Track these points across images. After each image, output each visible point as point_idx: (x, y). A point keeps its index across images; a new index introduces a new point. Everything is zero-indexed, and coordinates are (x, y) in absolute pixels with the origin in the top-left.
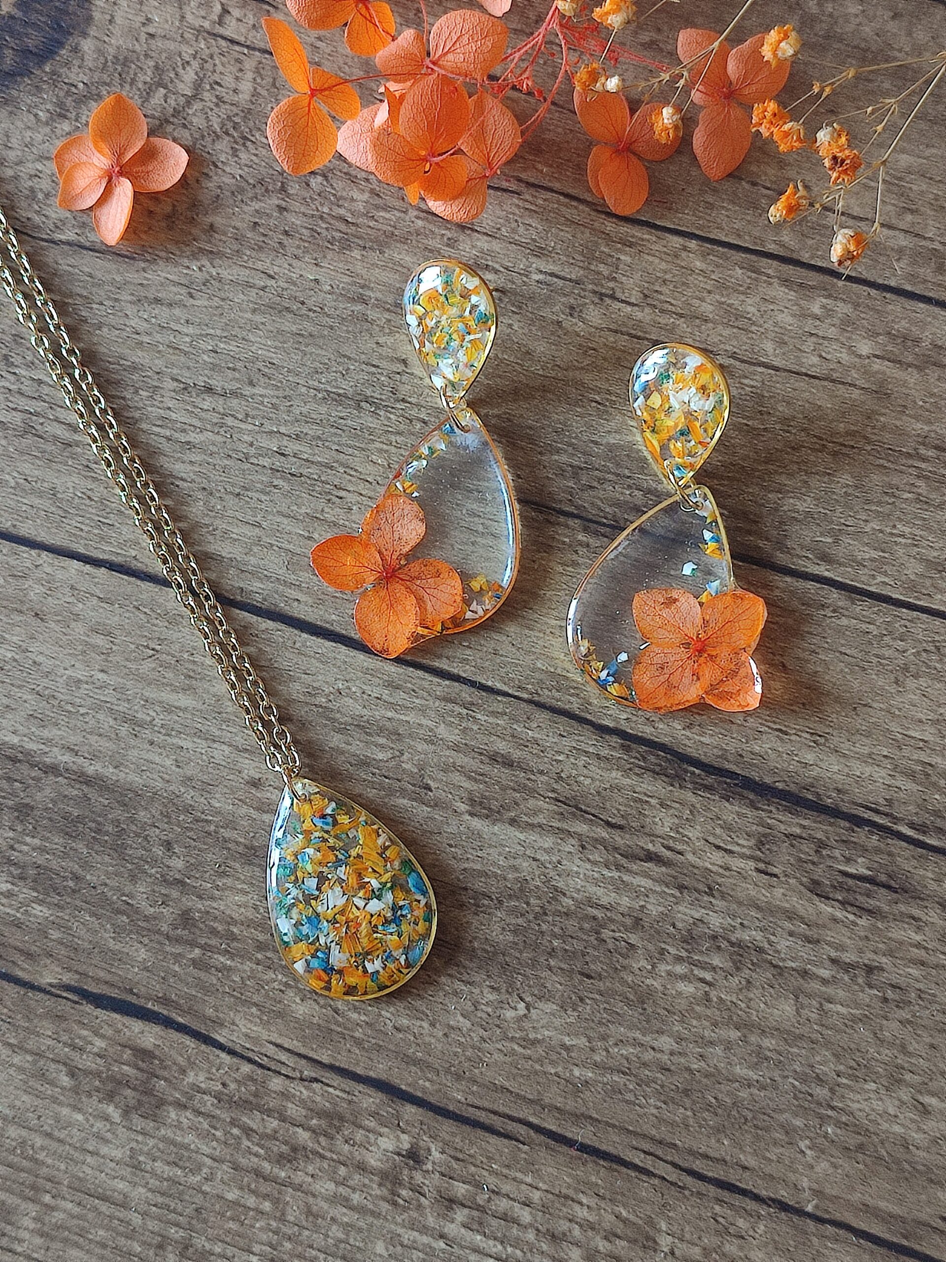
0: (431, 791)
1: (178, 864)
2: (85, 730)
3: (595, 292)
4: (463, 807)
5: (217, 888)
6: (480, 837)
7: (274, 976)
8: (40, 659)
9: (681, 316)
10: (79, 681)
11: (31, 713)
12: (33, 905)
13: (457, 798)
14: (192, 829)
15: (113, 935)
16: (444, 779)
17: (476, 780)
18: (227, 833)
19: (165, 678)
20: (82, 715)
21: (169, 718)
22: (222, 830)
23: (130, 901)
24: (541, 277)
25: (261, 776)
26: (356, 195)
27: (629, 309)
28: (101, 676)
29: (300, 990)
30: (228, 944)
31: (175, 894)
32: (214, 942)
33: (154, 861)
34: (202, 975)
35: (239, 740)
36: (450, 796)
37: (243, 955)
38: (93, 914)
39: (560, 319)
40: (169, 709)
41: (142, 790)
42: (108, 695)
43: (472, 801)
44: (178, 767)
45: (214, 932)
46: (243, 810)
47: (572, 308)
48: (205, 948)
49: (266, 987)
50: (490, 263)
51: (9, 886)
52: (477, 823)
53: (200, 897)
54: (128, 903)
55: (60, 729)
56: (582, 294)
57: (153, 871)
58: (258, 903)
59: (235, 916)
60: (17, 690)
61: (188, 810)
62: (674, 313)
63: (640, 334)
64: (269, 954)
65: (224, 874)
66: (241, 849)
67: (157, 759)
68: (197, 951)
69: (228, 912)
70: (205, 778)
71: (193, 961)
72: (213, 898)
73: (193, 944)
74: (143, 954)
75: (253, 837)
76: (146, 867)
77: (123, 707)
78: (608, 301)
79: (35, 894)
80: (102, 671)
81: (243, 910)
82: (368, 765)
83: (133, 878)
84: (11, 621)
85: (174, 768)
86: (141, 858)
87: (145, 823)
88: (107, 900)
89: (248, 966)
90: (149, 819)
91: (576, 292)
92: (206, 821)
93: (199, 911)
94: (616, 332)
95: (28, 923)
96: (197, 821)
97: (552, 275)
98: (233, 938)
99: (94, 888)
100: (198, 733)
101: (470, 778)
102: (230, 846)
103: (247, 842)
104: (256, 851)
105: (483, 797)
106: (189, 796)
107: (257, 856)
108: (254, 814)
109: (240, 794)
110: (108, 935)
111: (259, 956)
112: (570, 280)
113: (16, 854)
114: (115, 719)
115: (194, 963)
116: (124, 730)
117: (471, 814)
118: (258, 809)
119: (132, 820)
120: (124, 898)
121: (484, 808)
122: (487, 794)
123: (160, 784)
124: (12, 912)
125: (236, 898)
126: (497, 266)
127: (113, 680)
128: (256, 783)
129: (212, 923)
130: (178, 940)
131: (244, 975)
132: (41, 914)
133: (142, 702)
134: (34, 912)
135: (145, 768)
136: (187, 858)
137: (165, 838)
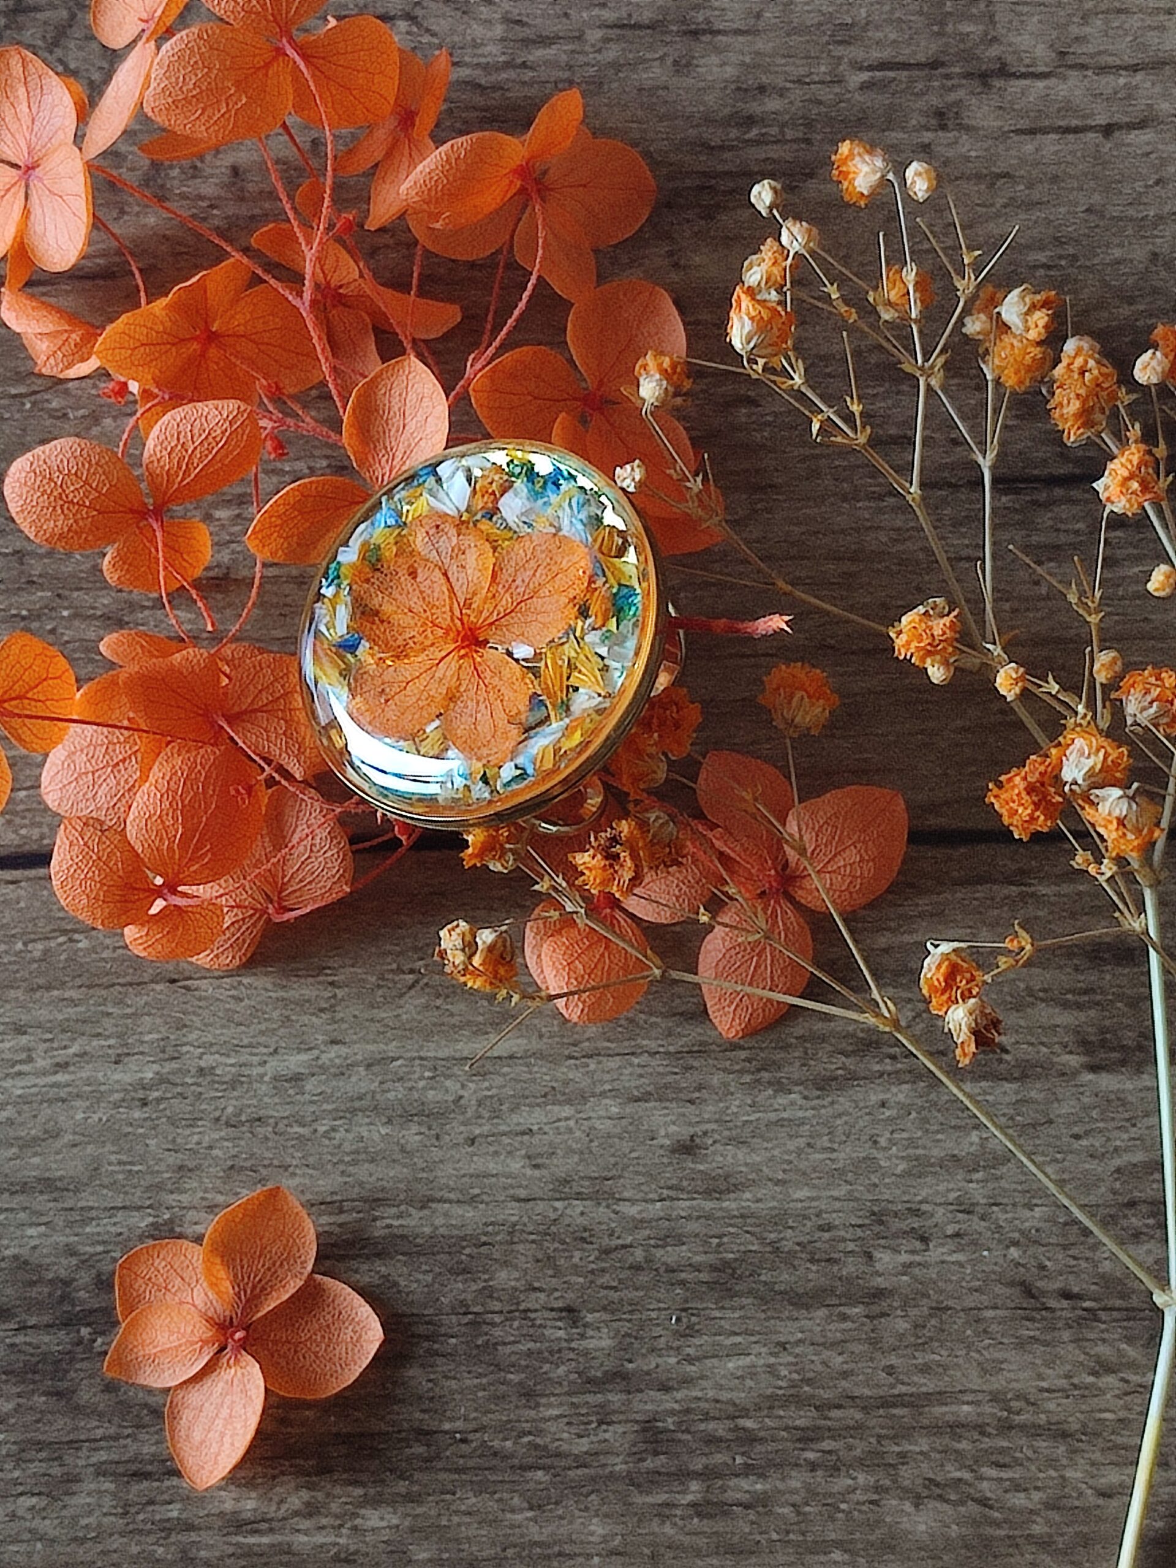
0: (1007, 1052)
1: (601, 1341)
2: (341, 1161)
3: (968, 75)
4: (1074, 1061)
5: (690, 1360)
6: (1123, 1102)
7: (850, 1482)
8: (208, 1060)
9: (1135, 68)
10: (296, 1079)
11: (230, 1163)
12: (362, 1511)
13: (1057, 1048)
14: (603, 1270)
15: (530, 1514)
16: (1022, 1023)
17: (1079, 1006)
18: (670, 1255)
19: (452, 1015)
20: (326, 1135)
21: (486, 1084)
22: (659, 1253)
23: (538, 1441)
24: (865, 76)
25: (692, 1131)
27: (1040, 84)
28: (334, 1051)
29: (906, 1490)
30: (743, 1454)
31: (615, 1398)
32: (719, 1458)
33: (555, 1355)
34: (719, 1525)
35: (630, 1081)
36: (1044, 1050)
37: (779, 1464)
38: (481, 1489)
39: (927, 141)
40: (481, 1067)
41: (486, 1234)
42: (361, 1082)
43: (1085, 1045)
44: (536, 1166)
45: (712, 1441)
46: (683, 1206)
47: (940, 114)
48: (708, 1475)
49: (843, 1506)
50: (764, 79)
51: (305, 1494)
52: (1107, 1082)
53: (665, 1388)
54: (537, 1447)
55: (294, 1174)
56: (949, 83)
57: (562, 1370)
58: (772, 1360)
59: (740, 1397)
60: (188, 1132)
61: (584, 1236)
62: (1120, 67)
63: (1075, 122)
64: (827, 1445)
65: (691, 1332)
66: (704, 1276)
67: (492, 1167)
68: (694, 1486)
69: (725, 1396)
70: (593, 1171)
71: (693, 1505)
72: (687, 1381)
73: (683, 1475)
74: (598, 1528)
75: (719, 1245)
76: (546, 1367)
77: (396, 1093)
78: (997, 83)
79: (360, 1491)
80: (334, 1042)
81: (749, 1383)
82: (878, 1044)
83: (529, 1395)
84: (129, 1011)
85: (529, 1172)
86: (530, 1353)
87: (515, 1289)
88: (495, 1454)
89: (796, 1480)
90: (517, 1280)
91: (936, 84)
92: (624, 1247)
93: (673, 1412)
94: (1032, 132)
95: (364, 1549)
96: (607, 1251)
97: (883, 66)
98: (750, 1439)
99: (464, 1441)
100: (550, 1096)
101: (1065, 1005)
102: (683, 1275)
103: (711, 1258)
104: (734, 1270)
105: (1103, 1031)
106: (576, 1212)
107: (740, 1277)
108: (709, 1205)
109: (669, 1176)
110: (519, 1517)
111: (811, 1455)
112: (919, 66)
113: (296, 1430)
114: (389, 1121)
115: (699, 1509)
116: (412, 1135)
117: (1094, 1068)
118: (708, 1193)
119: (488, 1292)
120: (526, 1440)
121: (1113, 1049)
122: (1107, 1023)
123: (512, 1212)
124: (331, 1539)
125: (730, 1365)
126: (780, 82)
127: (356, 1052)
128: (687, 1148)
129: (702, 1427)
130: (654, 1480)
131: (796, 1499)
132: (384, 1524)
133: (427, 1074)
134: (370, 1524)
135: (477, 1191)
136: (615, 1325)
137: (560, 1304)
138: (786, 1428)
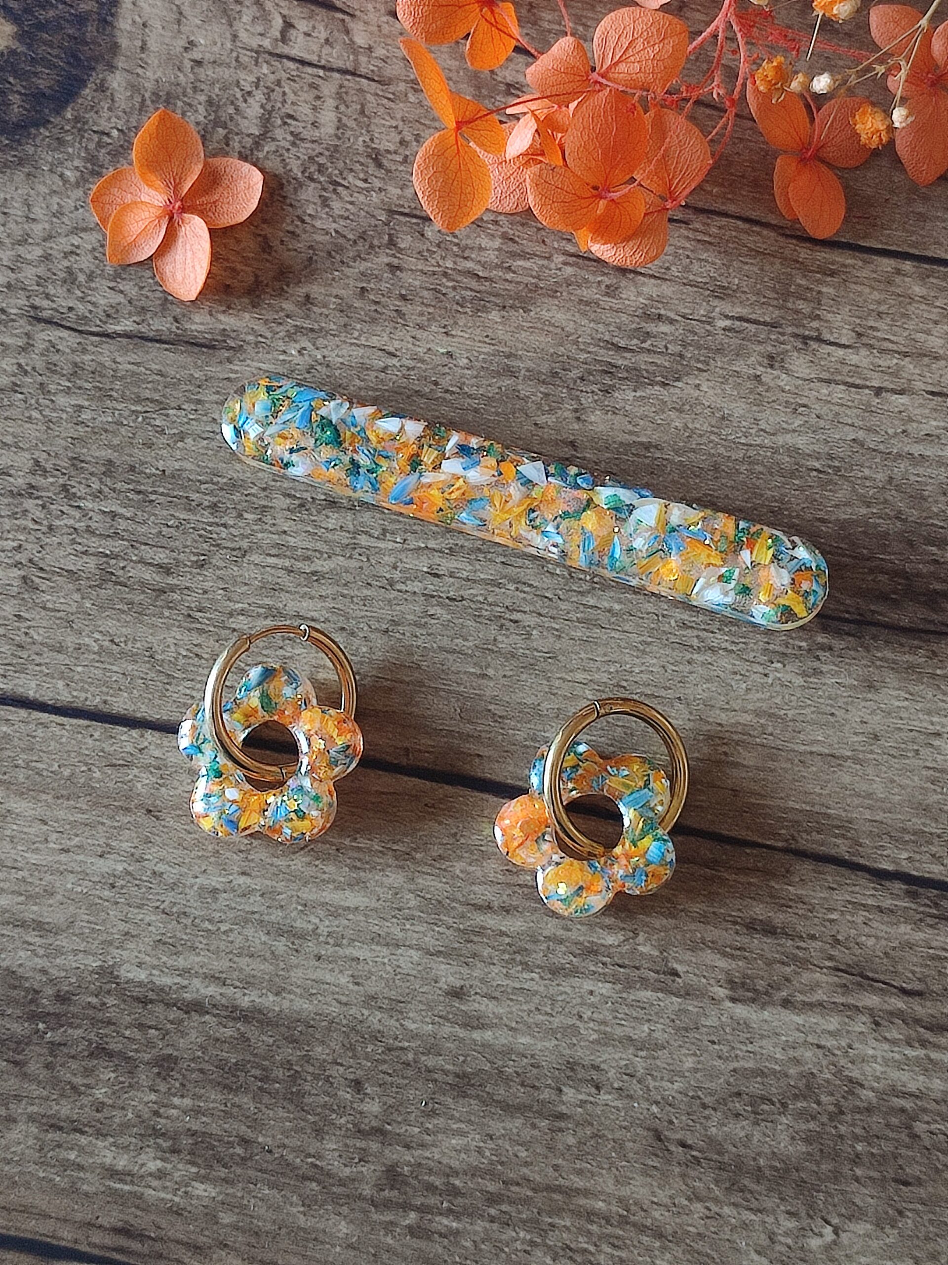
0: (679, 976)
1: (373, 1107)
2: (231, 952)
3: (796, 336)
4: (721, 992)
5: (427, 1132)
6: (748, 1026)
7: (514, 1234)
8: (161, 867)
9: (906, 355)
10: (215, 891)
11: (159, 938)
12: (194, 1183)
13: (712, 981)
14: (385, 1061)
15: (302, 1209)
16: (694, 960)
17: (732, 956)
18: (430, 1061)
19: (325, 873)
20: (225, 932)
21: (337, 922)
22: (423, 1058)
23: (318, 1163)
24: (728, 323)
25: (462, 983)
26: (485, 242)
27: (841, 352)
28: (242, 880)
29: (549, 1247)
30: (449, 1201)
31: (374, 1146)
32: (433, 1200)
33: (342, 1110)
34: (423, 1244)
35: (429, 941)
36: (704, 981)
37: (470, 1213)
38: (272, 1186)
39: (759, 373)
40: (335, 912)
41: (314, 1019)
42: (255, 903)
43: (731, 983)
44: (357, 984)
45: (431, 1188)
46: (447, 1029)
47: (771, 357)
48: (422, 1210)
49: (506, 1249)
50: (662, 312)
51: (159, 1164)
52: (741, 1011)
53: (408, 1147)
54: (316, 1166)
55: (198, 954)
56: (782, 338)
57: (343, 1121)
58: (482, 1144)
59: (455, 1164)
60: (136, 911)
61: (377, 1037)
62: (896, 352)
63: (858, 382)
64: (504, 1207)
65: (433, 1113)
66: (450, 1079)
67: (328, 978)
68: (413, 1215)
69: (445, 1161)
70: (393, 994)
71: (410, 1227)
72: (423, 1145)
73: (406, 1207)
74: (344, 1228)
75: (464, 1062)
76: (334, 1116)
77: (276, 916)
78: (814, 345)
79: (194, 1170)
80: (244, 873)
81: (463, 1155)
82: (596, 953)
83: (319, 1133)
84: (116, 824)
85: (351, 986)
86: (324, 1106)
87: (324, 1061)
88: (288, 1165)
89: (480, 1226)
90: (328, 1054)
91: (773, 337)
92: (402, 1049)
93: (408, 1164)
94: (828, 382)
95: (189, 1208)
96: (389, 1050)
97: (740, 319)
98: (455, 1192)
99: (270, 1151)
100: (377, 939)
101: (724, 955)
102: (436, 1076)
103: (457, 1069)
104: (470, 1079)
105: (745, 976)
106: (376, 1019)
107: (473, 1085)
108: (461, 1033)
109: (440, 1009)
110: (295, 1210)
111: (493, 1211)
112: (765, 324)
113: (163, 1121)
114: (268, 933)
115: (412, 1231)
116: (281, 945)
117: (733, 1000)
118: (465, 1026)
119: (307, 1059)
120: (310, 1160)
121: (748, 990)
122: (749, 972)
123: (334, 1009)
124: (169, 1196)
125: (453, 1141)
126: (672, 315)
127: (257, 884)
128: (457, 993)
129: (426, 1178)
130: (387, 1205)
131: (476, 1238)
132: (206, 1194)
133: (300, 908)
134: (197, 1192)
135: (314, 991)
136: (385, 1098)
137: (352, 1077)
138: (481, 1191)
